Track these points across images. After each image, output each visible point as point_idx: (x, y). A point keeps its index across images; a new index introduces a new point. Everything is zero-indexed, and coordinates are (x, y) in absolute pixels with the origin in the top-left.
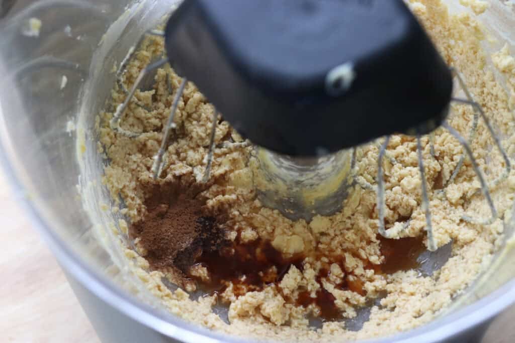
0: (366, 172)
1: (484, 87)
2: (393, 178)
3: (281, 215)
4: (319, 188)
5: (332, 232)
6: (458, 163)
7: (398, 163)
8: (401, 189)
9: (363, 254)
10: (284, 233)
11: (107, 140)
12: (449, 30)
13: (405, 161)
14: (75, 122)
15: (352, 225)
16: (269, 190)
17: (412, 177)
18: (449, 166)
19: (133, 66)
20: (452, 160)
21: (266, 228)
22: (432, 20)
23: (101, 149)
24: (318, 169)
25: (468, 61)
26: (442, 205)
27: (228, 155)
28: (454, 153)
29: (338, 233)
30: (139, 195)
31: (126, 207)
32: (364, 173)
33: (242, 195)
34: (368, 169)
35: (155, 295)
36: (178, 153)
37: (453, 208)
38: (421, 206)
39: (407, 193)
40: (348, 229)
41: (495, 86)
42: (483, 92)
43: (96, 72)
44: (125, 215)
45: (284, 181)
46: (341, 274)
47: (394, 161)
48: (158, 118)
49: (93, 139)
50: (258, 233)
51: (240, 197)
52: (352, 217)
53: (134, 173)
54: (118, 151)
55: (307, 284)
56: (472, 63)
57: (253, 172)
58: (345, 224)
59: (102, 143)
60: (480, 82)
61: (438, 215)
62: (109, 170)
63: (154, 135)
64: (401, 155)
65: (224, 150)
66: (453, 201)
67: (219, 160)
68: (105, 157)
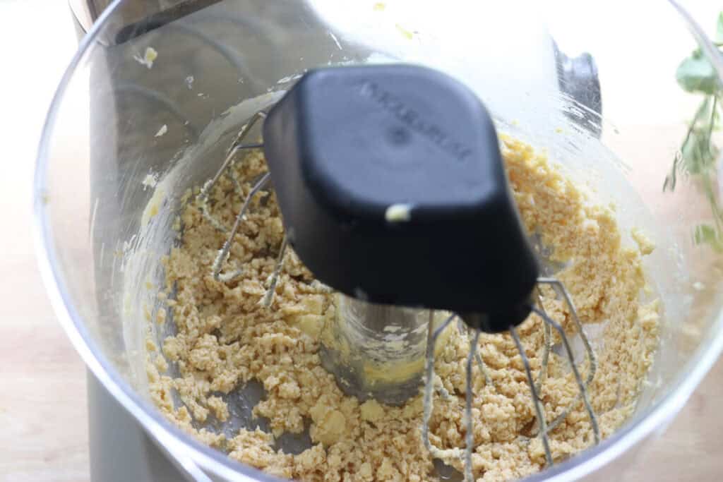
0: (449, 378)
1: (624, 342)
2: (477, 399)
3: (334, 383)
4: (385, 367)
5: (380, 426)
6: (558, 416)
7: (493, 385)
8: (479, 414)
9: (404, 467)
10: (329, 403)
11: (189, 220)
12: (615, 264)
13: (502, 388)
14: (158, 180)
15: (408, 430)
16: (333, 349)
17: (499, 406)
18: (547, 415)
19: (255, 156)
20: (554, 410)
21: (311, 390)
22: (601, 246)
23: (178, 226)
24: (385, 340)
25: (620, 306)
26: (518, 453)
27: (311, 295)
28: (560, 403)
29: (388, 431)
30: (197, 295)
31: (176, 299)
32: (447, 378)
33: (304, 344)
34: (453, 375)
35: (154, 399)
36: (260, 271)
37: (529, 463)
38: (493, 445)
39: (484, 421)
40: (401, 432)
41: (635, 345)
42: (620, 348)
43: (208, 142)
44: (170, 308)
45: (350, 343)
46: (368, 477)
47: (489, 382)
48: (257, 224)
49: (172, 210)
50: (301, 392)
51: (300, 344)
52: (411, 421)
53: (202, 268)
54: (196, 237)
55: (327, 471)
56: (623, 310)
57: (325, 322)
58: (400, 426)
59: (182, 221)
60: (622, 334)
61: (507, 461)
62: (176, 252)
63: (244, 240)
64: (500, 380)
65: (310, 288)
66: (532, 455)
67: (300, 297)
68: (179, 237)
